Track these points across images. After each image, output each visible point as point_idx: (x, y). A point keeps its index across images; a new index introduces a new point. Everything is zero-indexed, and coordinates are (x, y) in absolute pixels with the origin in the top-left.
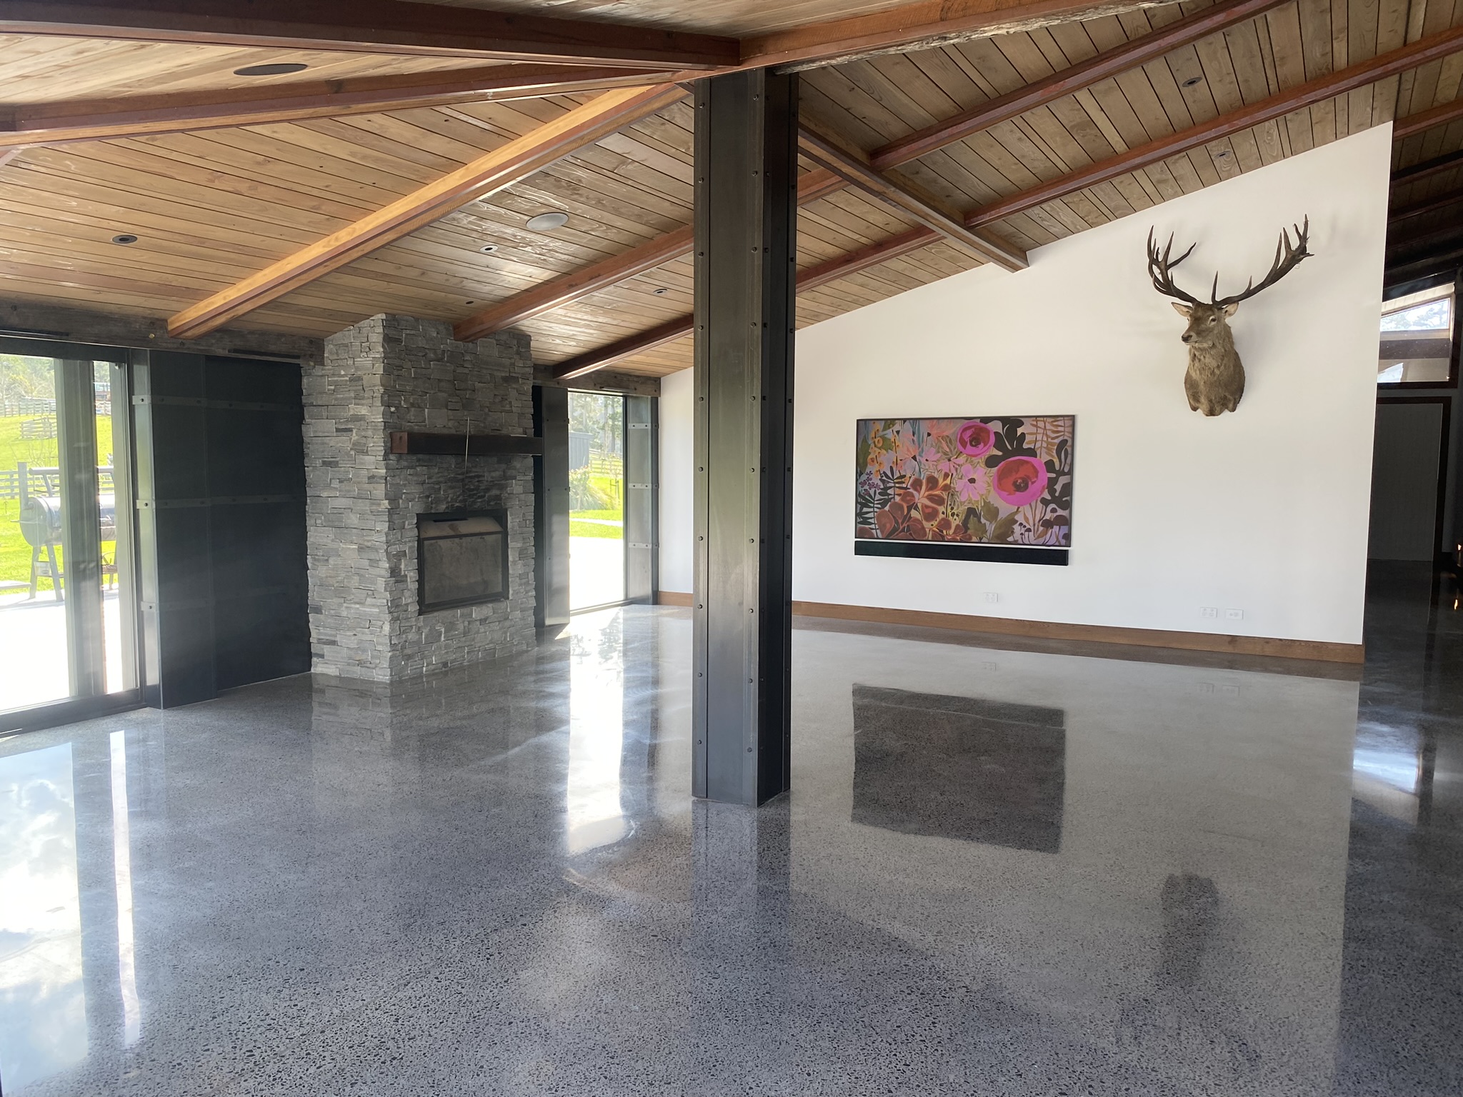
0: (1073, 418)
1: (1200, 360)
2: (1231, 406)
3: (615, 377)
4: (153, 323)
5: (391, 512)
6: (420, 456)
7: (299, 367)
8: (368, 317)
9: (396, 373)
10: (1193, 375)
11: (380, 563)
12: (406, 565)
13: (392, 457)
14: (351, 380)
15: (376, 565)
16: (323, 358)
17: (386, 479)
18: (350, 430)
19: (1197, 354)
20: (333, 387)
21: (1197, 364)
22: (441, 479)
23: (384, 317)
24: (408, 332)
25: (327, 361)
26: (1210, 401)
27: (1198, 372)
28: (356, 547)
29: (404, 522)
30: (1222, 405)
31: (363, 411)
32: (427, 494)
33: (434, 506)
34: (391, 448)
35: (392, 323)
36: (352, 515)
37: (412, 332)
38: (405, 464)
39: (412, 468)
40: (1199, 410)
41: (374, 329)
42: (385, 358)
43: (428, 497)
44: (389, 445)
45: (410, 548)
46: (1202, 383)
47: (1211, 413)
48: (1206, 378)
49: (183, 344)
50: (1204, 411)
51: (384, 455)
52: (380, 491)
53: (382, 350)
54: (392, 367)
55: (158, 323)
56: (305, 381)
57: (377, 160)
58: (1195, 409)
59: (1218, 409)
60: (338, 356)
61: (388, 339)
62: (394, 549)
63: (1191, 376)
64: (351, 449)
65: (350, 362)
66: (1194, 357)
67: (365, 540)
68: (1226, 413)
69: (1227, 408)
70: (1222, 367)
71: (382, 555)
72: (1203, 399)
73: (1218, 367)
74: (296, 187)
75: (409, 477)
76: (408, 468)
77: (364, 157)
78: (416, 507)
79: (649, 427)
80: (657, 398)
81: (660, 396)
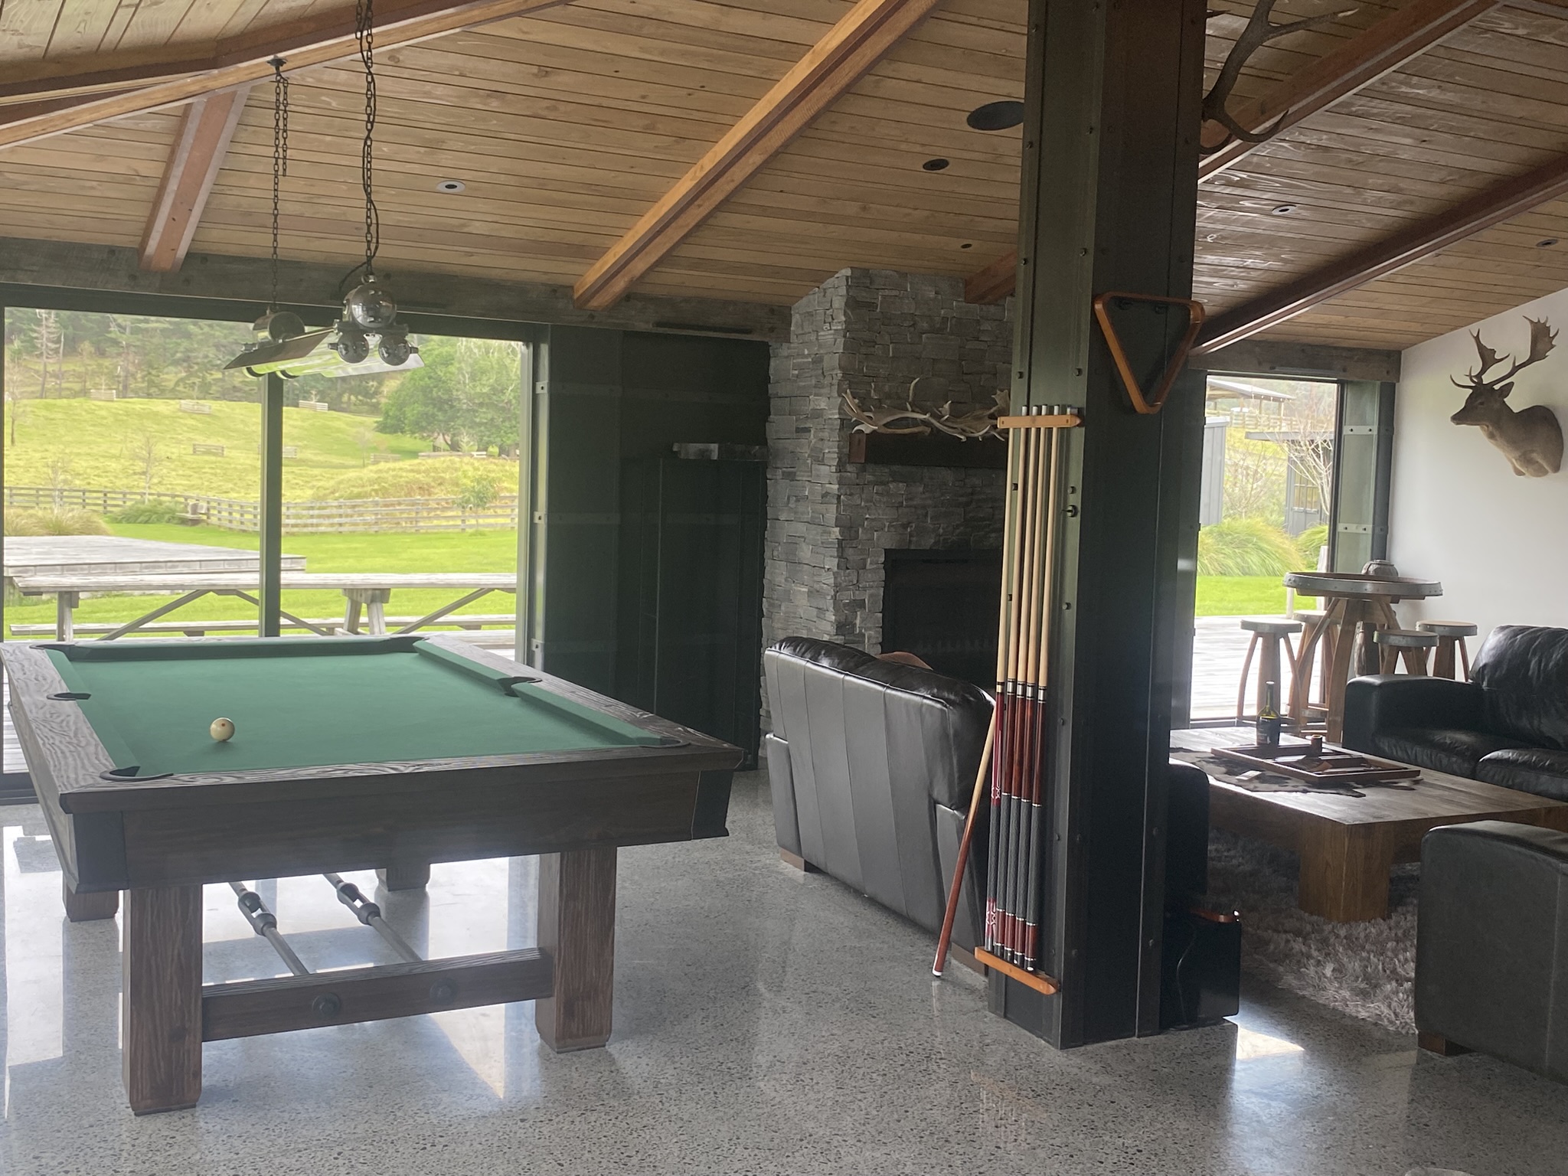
3: (1303, 350)
4: (555, 291)
5: (841, 545)
6: (895, 468)
7: (766, 345)
8: (832, 274)
9: (863, 350)
11: (827, 613)
12: (863, 620)
13: (849, 468)
14: (813, 362)
15: (822, 616)
16: (789, 333)
17: (839, 497)
18: (808, 430)
20: (796, 372)
22: (929, 502)
23: (848, 272)
24: (887, 292)
25: (793, 338)
28: (806, 590)
29: (865, 560)
31: (823, 404)
32: (905, 521)
33: (914, 539)
34: (849, 456)
35: (862, 279)
36: (804, 546)
37: (894, 293)
38: (869, 477)
39: (882, 483)
41: (836, 291)
42: (847, 330)
43: (905, 526)
44: (846, 450)
45: (871, 596)
49: (592, 317)
51: (838, 465)
52: (831, 512)
53: (843, 319)
54: (856, 343)
55: (559, 291)
56: (772, 363)
57: (683, 54)
60: (803, 329)
61: (852, 304)
62: (846, 597)
64: (809, 456)
65: (813, 337)
67: (815, 581)
71: (829, 603)
74: (605, 102)
75: (875, 496)
76: (877, 483)
77: (662, 53)
78: (886, 539)
79: (1375, 432)
80: (1394, 386)
81: (1398, 381)
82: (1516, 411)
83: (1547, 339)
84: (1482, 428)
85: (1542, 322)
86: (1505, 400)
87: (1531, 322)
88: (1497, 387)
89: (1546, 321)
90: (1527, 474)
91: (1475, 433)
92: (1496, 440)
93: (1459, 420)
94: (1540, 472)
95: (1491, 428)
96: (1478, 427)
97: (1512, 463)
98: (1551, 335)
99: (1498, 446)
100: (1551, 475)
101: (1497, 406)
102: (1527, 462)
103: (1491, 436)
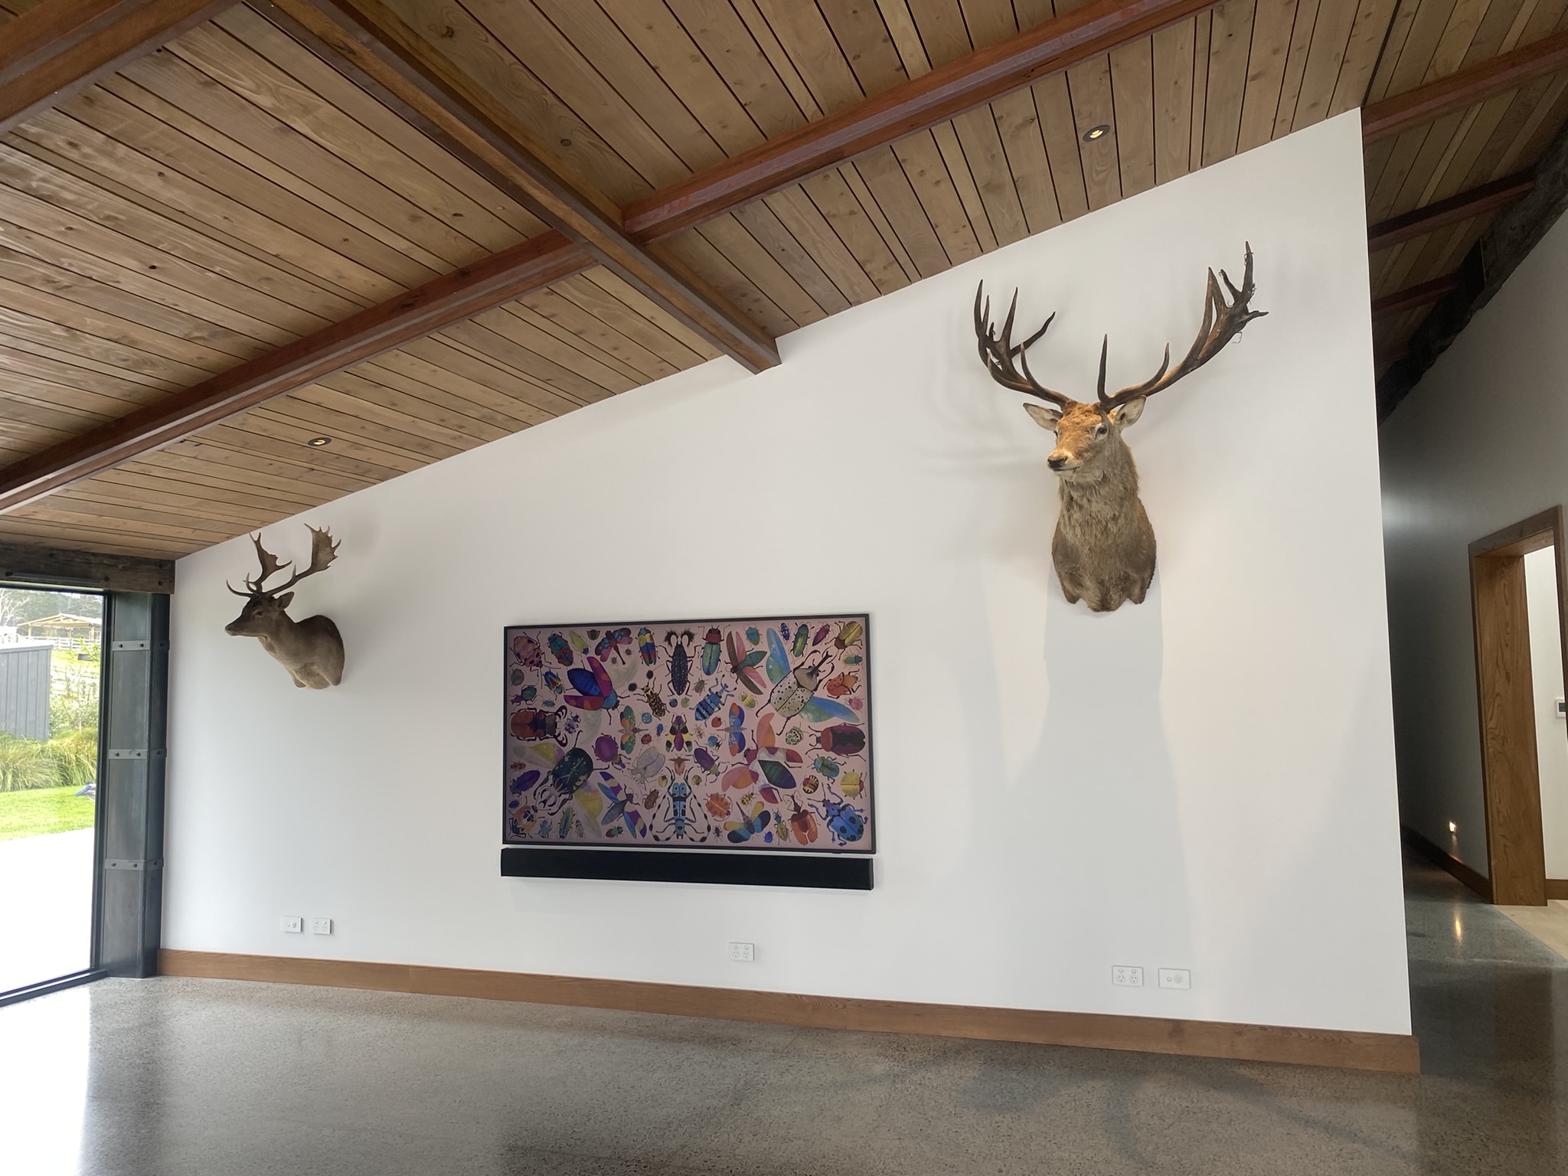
0: (866, 617)
1: (1081, 507)
2: (1137, 591)
10: (1069, 535)
19: (1075, 495)
21: (1077, 516)
26: (1102, 583)
27: (1078, 530)
30: (1123, 590)
40: (1081, 602)
46: (1086, 551)
47: (1104, 605)
48: (1093, 541)
50: (1089, 601)
58: (1072, 599)
59: (1115, 597)
63: (1065, 540)
66: (1070, 503)
68: (1128, 608)
69: (1130, 597)
70: (1121, 521)
72: (1088, 582)
73: (1115, 518)
79: (148, 647)
80: (168, 596)
81: (173, 593)
82: (296, 620)
83: (328, 550)
84: (261, 640)
85: (324, 531)
86: (285, 610)
87: (313, 530)
88: (276, 596)
89: (328, 532)
90: (307, 686)
91: (251, 645)
92: (275, 652)
93: (236, 631)
94: (321, 684)
95: (269, 639)
96: (256, 638)
97: (294, 676)
98: (333, 546)
99: (278, 658)
100: (332, 687)
101: (275, 616)
102: (307, 675)
103: (270, 648)
